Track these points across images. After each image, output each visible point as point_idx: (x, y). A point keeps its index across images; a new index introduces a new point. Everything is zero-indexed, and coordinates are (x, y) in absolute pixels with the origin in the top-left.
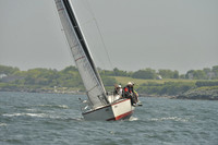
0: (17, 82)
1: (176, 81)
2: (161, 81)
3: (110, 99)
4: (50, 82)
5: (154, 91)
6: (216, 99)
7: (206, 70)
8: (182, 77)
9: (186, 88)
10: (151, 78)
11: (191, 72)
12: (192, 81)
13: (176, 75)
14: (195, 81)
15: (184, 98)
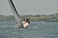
0: (4, 19)
1: (46, 17)
2: (42, 17)
3: (23, 22)
4: (13, 19)
5: (40, 20)
6: (57, 22)
7: (54, 14)
8: (48, 16)
9: (49, 19)
10: (39, 17)
11: (50, 15)
12: (50, 17)
13: (46, 16)
14: (51, 17)
15: (48, 22)
